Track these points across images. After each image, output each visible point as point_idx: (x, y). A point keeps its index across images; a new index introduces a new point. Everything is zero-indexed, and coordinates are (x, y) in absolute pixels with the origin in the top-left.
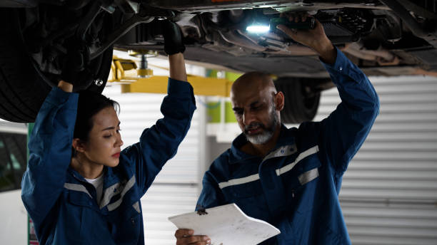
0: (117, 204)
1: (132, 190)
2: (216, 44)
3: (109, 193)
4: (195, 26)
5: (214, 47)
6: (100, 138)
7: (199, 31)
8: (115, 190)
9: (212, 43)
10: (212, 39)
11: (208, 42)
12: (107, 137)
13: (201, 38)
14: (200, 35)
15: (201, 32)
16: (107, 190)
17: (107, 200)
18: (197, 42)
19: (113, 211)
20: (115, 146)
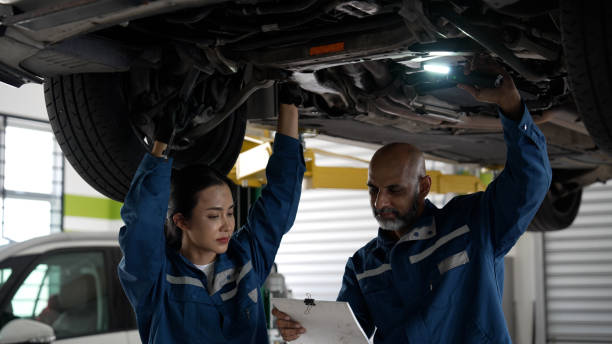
0: (232, 293)
1: (248, 276)
2: (372, 115)
3: (222, 279)
4: (338, 93)
5: (371, 120)
6: (205, 218)
7: (344, 100)
8: (229, 277)
9: (367, 114)
10: (366, 109)
11: (360, 113)
12: (212, 217)
13: (350, 108)
14: (347, 104)
15: (347, 100)
16: (218, 275)
17: (218, 287)
18: (346, 112)
19: (228, 301)
20: (220, 230)
